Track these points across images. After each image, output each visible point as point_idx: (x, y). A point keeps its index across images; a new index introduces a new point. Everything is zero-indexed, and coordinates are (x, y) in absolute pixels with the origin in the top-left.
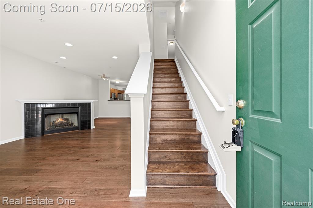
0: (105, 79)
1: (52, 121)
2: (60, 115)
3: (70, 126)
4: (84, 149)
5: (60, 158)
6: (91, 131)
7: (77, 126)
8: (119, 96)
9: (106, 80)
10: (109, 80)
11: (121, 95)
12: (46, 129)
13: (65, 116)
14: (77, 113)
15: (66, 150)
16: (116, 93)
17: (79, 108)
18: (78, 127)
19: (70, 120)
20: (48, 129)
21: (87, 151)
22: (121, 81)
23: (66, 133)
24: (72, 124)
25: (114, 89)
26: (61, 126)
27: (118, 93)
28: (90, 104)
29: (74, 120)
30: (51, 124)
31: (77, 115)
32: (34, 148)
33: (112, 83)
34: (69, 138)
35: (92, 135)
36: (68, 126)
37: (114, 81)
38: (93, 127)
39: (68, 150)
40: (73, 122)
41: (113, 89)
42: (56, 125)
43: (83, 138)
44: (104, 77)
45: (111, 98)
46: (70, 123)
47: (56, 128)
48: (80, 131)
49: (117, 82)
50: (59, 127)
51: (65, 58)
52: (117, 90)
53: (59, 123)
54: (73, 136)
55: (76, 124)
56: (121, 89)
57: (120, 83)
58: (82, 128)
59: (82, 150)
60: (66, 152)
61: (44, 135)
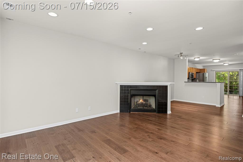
0: (182, 58)
1: (136, 100)
2: (142, 96)
3: (149, 107)
4: (162, 140)
5: (142, 143)
6: (167, 117)
7: (155, 108)
8: (197, 76)
9: (184, 58)
10: (186, 59)
11: (201, 74)
12: (132, 108)
13: (145, 98)
14: (155, 96)
15: (146, 135)
16: (194, 72)
17: (157, 91)
18: (156, 110)
19: (149, 101)
20: (133, 108)
21: (165, 144)
22: (201, 58)
23: (145, 114)
24: (150, 106)
25: (192, 68)
26: (142, 106)
27: (197, 73)
28: (166, 87)
29: (152, 102)
30: (135, 103)
31: (154, 97)
32: (124, 124)
33: (189, 61)
34: (148, 120)
35: (169, 122)
36: (147, 107)
37: (192, 58)
38: (169, 112)
39: (148, 136)
40: (151, 104)
41: (190, 68)
42: (139, 105)
43: (160, 123)
44: (181, 56)
45: (188, 78)
46: (149, 105)
47: (139, 107)
48: (157, 114)
49: (197, 59)
50: (140, 107)
51: (146, 43)
52: (195, 68)
53: (140, 103)
54: (151, 119)
55: (154, 106)
56: (200, 67)
57: (200, 60)
58: (159, 112)
59: (160, 140)
60: (146, 138)
61: (131, 112)
